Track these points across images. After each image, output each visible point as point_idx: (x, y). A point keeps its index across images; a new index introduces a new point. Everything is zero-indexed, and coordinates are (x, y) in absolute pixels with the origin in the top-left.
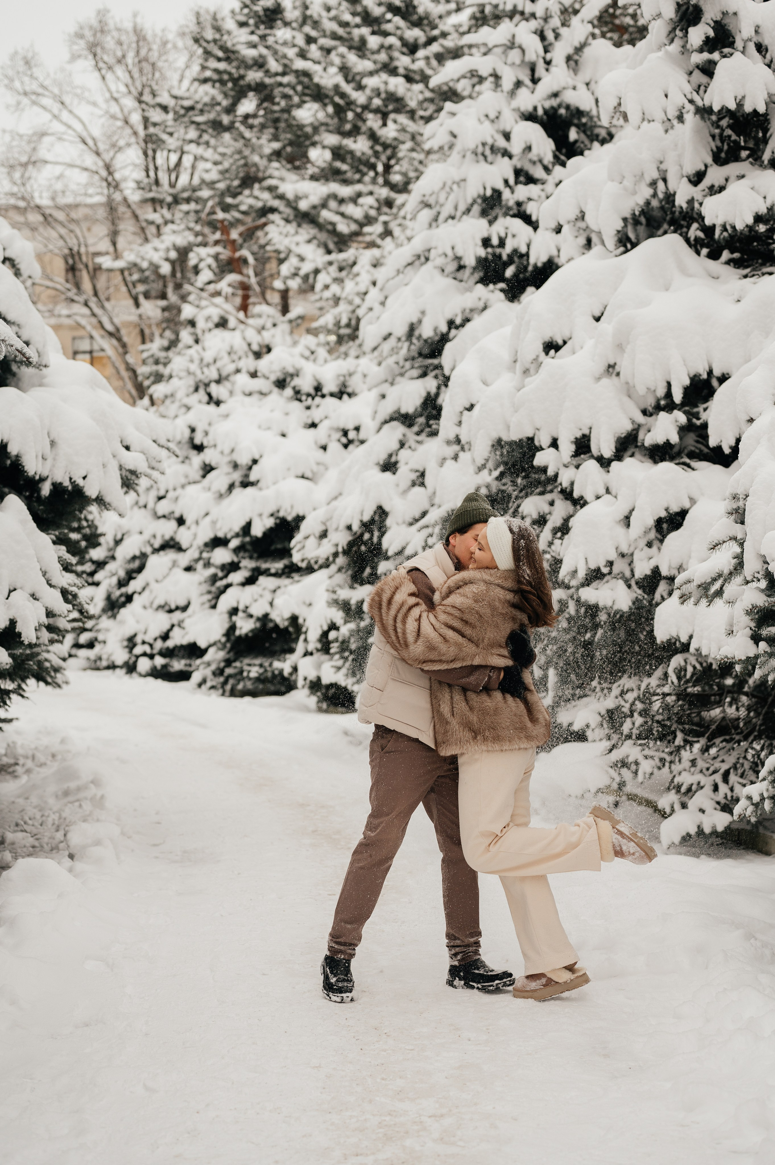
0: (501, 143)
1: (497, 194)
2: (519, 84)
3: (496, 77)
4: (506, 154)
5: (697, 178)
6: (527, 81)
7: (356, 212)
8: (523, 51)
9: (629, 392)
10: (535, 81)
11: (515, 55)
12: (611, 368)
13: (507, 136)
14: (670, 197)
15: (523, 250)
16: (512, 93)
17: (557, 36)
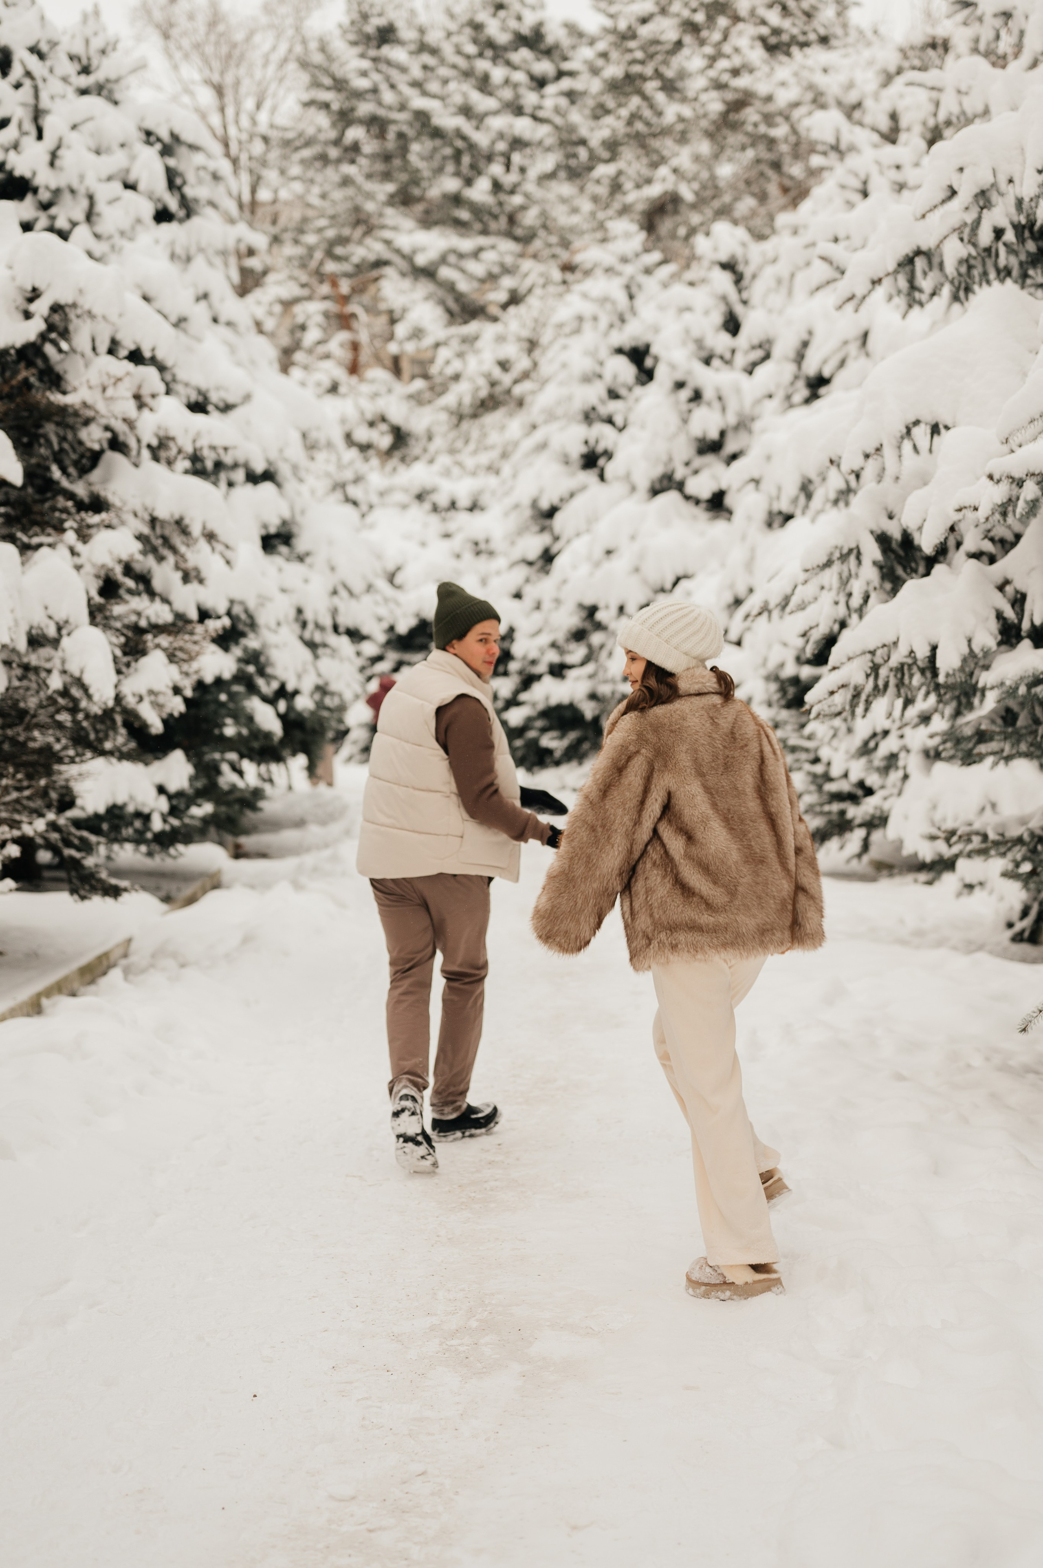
0: (598, 369)
1: (594, 409)
2: (611, 326)
3: (595, 319)
4: (600, 376)
5: (687, 464)
6: (617, 322)
7: (477, 268)
8: (614, 303)
9: (645, 582)
10: (622, 320)
11: (608, 306)
12: (637, 570)
13: (601, 364)
14: (673, 472)
15: (610, 447)
16: (606, 334)
17: (640, 287)
